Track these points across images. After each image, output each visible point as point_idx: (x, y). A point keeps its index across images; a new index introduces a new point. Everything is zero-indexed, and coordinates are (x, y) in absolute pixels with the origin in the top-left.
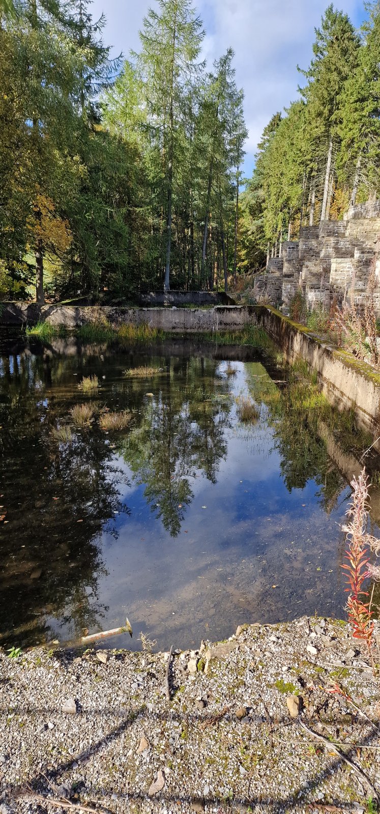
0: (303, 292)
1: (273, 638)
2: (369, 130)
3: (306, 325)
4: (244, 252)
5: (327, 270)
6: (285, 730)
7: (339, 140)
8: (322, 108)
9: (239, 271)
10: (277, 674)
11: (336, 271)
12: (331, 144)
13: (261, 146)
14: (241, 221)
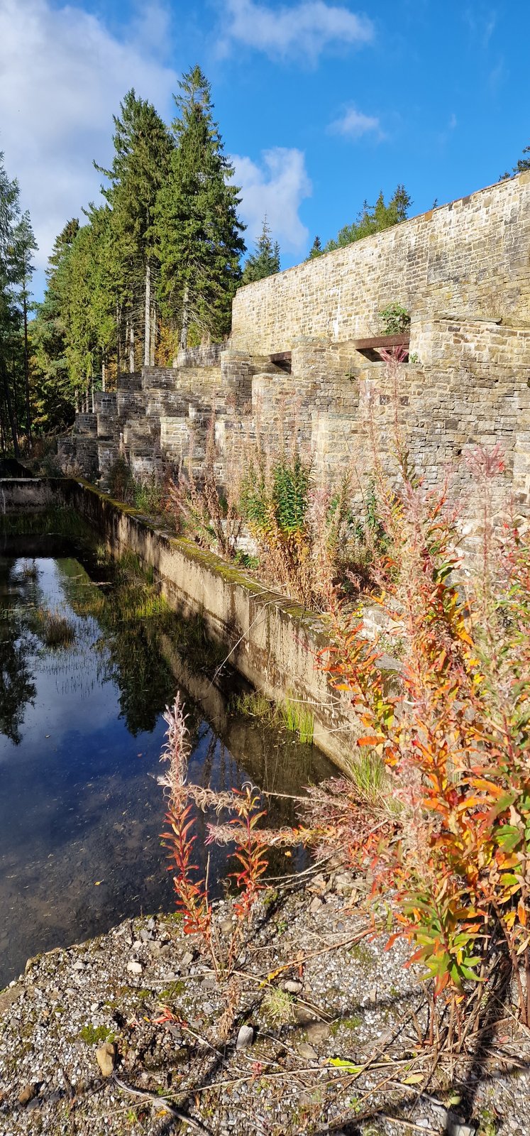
0: (127, 461)
1: (79, 965)
2: (194, 256)
3: (133, 505)
4: (40, 403)
5: (157, 431)
6: (94, 1100)
7: (156, 264)
8: (132, 220)
9: (36, 430)
10: (83, 1019)
11: (167, 433)
12: (148, 269)
13: (53, 260)
14: (34, 360)
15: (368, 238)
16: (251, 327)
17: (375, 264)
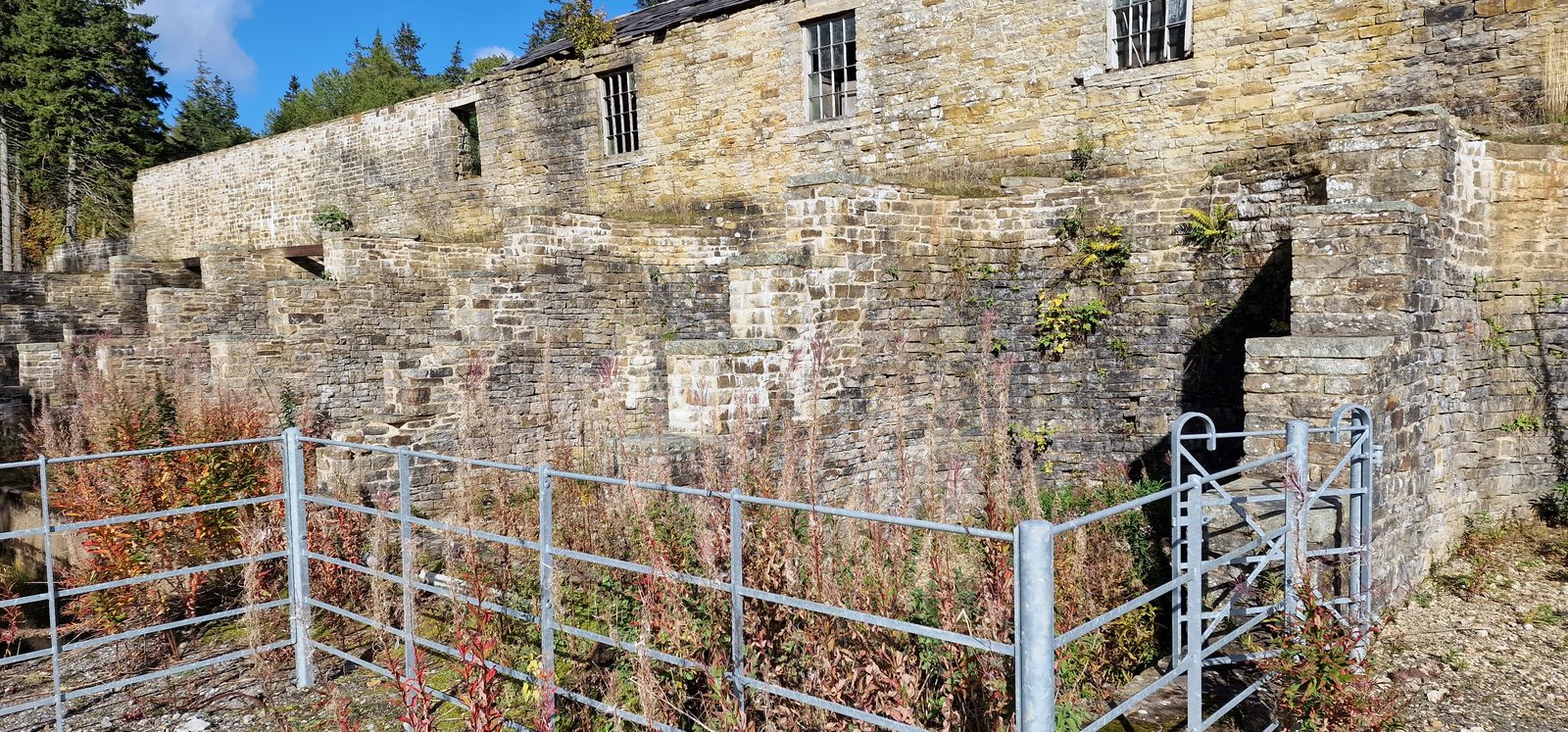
2: (84, 108)
5: (13, 363)
11: (29, 364)
12: (3, 121)
15: (298, 131)
16: (162, 219)
17: (309, 161)
